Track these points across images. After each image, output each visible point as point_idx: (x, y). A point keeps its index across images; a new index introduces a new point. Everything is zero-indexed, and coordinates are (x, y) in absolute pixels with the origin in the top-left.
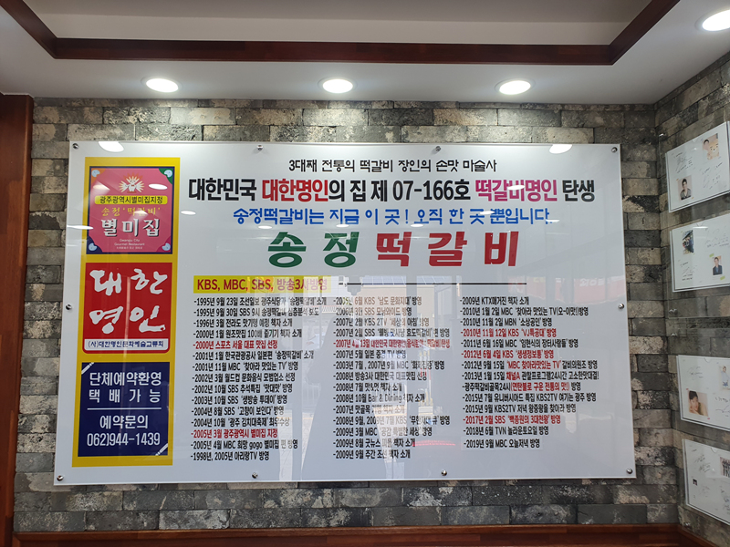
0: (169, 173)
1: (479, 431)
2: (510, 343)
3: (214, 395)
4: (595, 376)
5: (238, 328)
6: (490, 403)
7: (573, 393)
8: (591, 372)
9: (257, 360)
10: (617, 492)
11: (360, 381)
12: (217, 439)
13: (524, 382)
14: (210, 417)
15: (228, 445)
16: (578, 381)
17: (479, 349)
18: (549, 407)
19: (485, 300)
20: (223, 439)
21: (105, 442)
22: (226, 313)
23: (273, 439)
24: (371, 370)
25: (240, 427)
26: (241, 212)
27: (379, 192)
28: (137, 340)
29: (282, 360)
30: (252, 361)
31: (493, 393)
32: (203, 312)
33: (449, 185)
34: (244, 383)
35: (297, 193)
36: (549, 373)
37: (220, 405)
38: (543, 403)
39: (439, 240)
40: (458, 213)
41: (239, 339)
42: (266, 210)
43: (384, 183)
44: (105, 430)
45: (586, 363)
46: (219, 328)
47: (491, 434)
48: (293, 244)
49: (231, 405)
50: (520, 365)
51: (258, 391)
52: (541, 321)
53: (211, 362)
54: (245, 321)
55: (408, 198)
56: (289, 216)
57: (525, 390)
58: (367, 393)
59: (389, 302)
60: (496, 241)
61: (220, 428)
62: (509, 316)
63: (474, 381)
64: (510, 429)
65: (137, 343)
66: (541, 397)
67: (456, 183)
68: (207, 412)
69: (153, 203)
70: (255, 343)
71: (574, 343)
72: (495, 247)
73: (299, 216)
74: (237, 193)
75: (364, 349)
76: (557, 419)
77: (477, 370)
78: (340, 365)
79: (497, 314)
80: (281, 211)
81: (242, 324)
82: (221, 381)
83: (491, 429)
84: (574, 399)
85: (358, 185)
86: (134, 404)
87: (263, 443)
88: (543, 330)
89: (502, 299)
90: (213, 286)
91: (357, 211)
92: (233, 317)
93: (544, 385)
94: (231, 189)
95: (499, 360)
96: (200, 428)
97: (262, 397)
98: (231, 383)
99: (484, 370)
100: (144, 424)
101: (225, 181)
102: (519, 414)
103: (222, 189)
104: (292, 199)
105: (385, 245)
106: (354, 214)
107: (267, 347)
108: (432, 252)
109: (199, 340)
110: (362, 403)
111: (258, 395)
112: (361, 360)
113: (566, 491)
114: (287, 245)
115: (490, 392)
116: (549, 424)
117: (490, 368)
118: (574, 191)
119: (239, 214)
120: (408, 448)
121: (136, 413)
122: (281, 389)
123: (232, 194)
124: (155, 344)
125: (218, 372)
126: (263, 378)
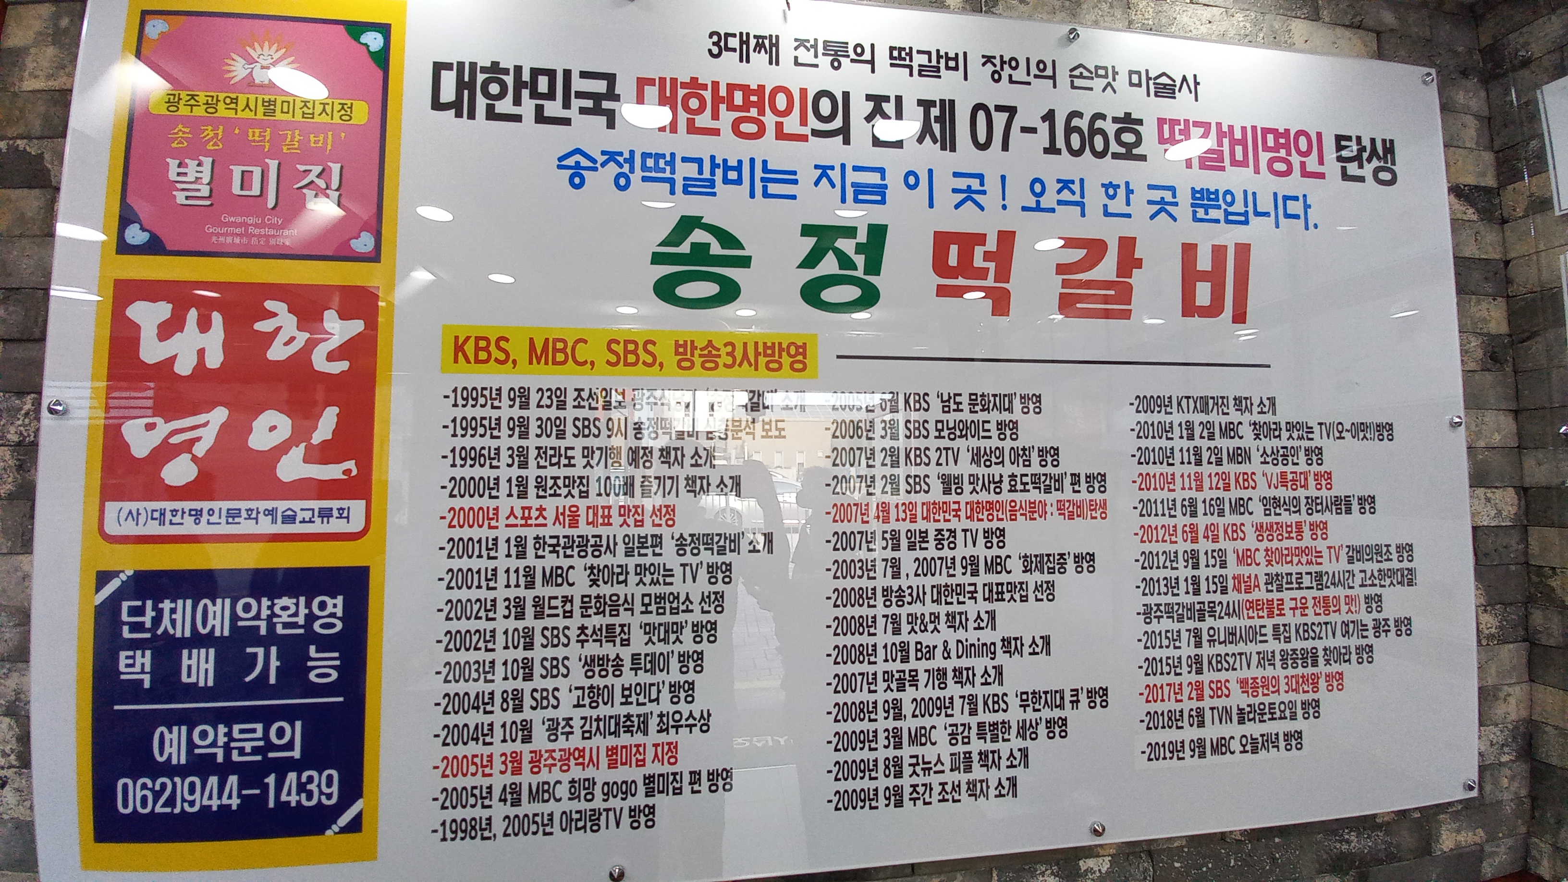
0: (373, 40)
1: (1174, 720)
2: (1240, 506)
3: (500, 655)
4: (1408, 578)
5: (569, 472)
6: (1199, 651)
7: (1368, 619)
8: (1401, 570)
9: (621, 558)
10: (1438, 830)
11: (894, 609)
12: (509, 779)
13: (1270, 596)
14: (488, 719)
15: (540, 793)
16: (1377, 590)
17: (1172, 521)
18: (1321, 653)
19: (1184, 402)
20: (526, 778)
21: (171, 802)
22: (534, 429)
23: (667, 769)
24: (921, 581)
25: (576, 741)
26: (578, 157)
27: (936, 128)
28: (269, 504)
29: (688, 558)
30: (606, 559)
31: (1204, 626)
32: (469, 426)
33: (1099, 124)
34: (586, 622)
35: (727, 117)
36: (1319, 575)
37: (519, 684)
38: (1309, 644)
39: (1080, 253)
40: (1122, 192)
41: (570, 501)
42: (645, 156)
43: (948, 107)
44: (170, 770)
45: (1393, 549)
46: (515, 472)
47: (1201, 724)
48: (716, 249)
49: (549, 684)
50: (1260, 557)
51: (626, 643)
52: (1302, 454)
53: (492, 564)
54: (588, 452)
55: (1005, 147)
56: (706, 174)
57: (1271, 615)
58: (912, 639)
59: (965, 407)
60: (1204, 263)
61: (518, 746)
62: (1236, 443)
63: (1163, 600)
64: (1241, 711)
65: (271, 513)
66: (1305, 631)
67: (1115, 120)
68: (482, 703)
69: (325, 119)
70: (614, 512)
71: (1368, 503)
72: (1204, 276)
73: (733, 175)
74: (567, 105)
75: (903, 527)
76: (1336, 681)
77: (1168, 573)
78: (844, 569)
79: (1211, 437)
80: (685, 160)
81: (580, 461)
82: (520, 616)
83: (1200, 713)
84: (1370, 633)
85: (884, 105)
86: (260, 687)
87: (640, 783)
88: (1305, 474)
89: (1220, 402)
90: (496, 354)
91: (882, 171)
92: (553, 442)
93: (1310, 603)
94: (551, 95)
95: (1216, 546)
96: (460, 750)
97: (635, 657)
98: (549, 622)
99: (1184, 572)
100: (290, 746)
101: (536, 73)
102: (1258, 673)
103: (525, 93)
104: (716, 132)
105: (953, 261)
106: (874, 178)
107: (648, 522)
108: (1065, 284)
109: (457, 503)
110: (898, 665)
111: (626, 654)
112: (896, 555)
113: (1348, 842)
114: (700, 252)
115: (1198, 625)
116: (1323, 695)
117: (1196, 566)
118: (1358, 158)
119: (570, 162)
120: (1012, 773)
121: (267, 716)
122: (687, 634)
123: (553, 108)
124: (325, 514)
125: (512, 593)
126: (638, 607)
